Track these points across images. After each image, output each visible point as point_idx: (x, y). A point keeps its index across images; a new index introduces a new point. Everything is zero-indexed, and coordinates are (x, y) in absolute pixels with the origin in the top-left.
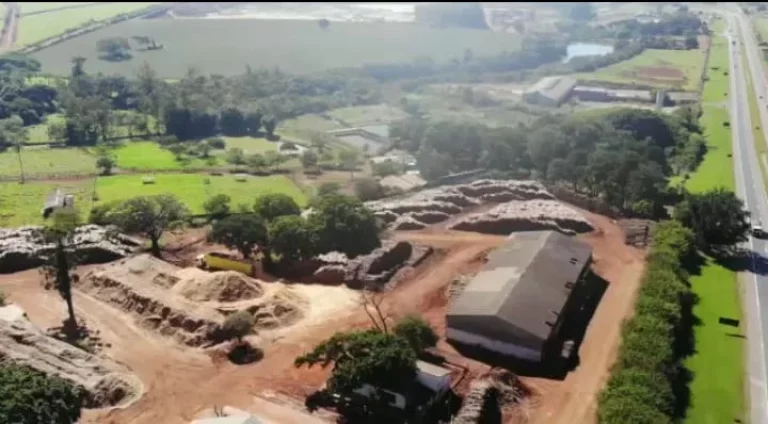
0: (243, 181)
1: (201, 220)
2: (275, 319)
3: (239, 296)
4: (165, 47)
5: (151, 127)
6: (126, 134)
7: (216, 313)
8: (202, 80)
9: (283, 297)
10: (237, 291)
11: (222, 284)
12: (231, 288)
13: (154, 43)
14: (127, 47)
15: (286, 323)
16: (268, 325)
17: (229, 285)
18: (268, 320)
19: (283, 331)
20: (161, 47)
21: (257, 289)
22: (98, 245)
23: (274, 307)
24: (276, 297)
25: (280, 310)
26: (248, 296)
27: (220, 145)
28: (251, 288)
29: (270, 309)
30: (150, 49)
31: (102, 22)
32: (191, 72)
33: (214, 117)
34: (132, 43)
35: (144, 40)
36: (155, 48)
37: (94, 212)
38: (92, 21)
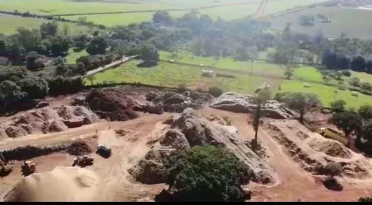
0: (356, 96)
1: (327, 111)
2: (354, 173)
3: (337, 154)
4: (332, 21)
5: (315, 60)
6: (302, 61)
7: (324, 159)
8: (347, 40)
9: (362, 163)
10: (336, 152)
11: (330, 145)
12: (335, 149)
13: (327, 19)
14: (313, 20)
15: (360, 177)
16: (349, 174)
17: (333, 147)
18: (350, 172)
19: (357, 181)
20: (330, 21)
21: (348, 153)
22: (275, 110)
23: (355, 167)
24: (358, 161)
25: (358, 169)
26: (343, 156)
27: (348, 75)
28: (345, 153)
29: (353, 167)
30: (324, 22)
31: (304, 7)
32: (343, 35)
33: (349, 59)
34: (316, 18)
35: (323, 17)
36: (327, 22)
37: (277, 95)
38: (300, 6)
